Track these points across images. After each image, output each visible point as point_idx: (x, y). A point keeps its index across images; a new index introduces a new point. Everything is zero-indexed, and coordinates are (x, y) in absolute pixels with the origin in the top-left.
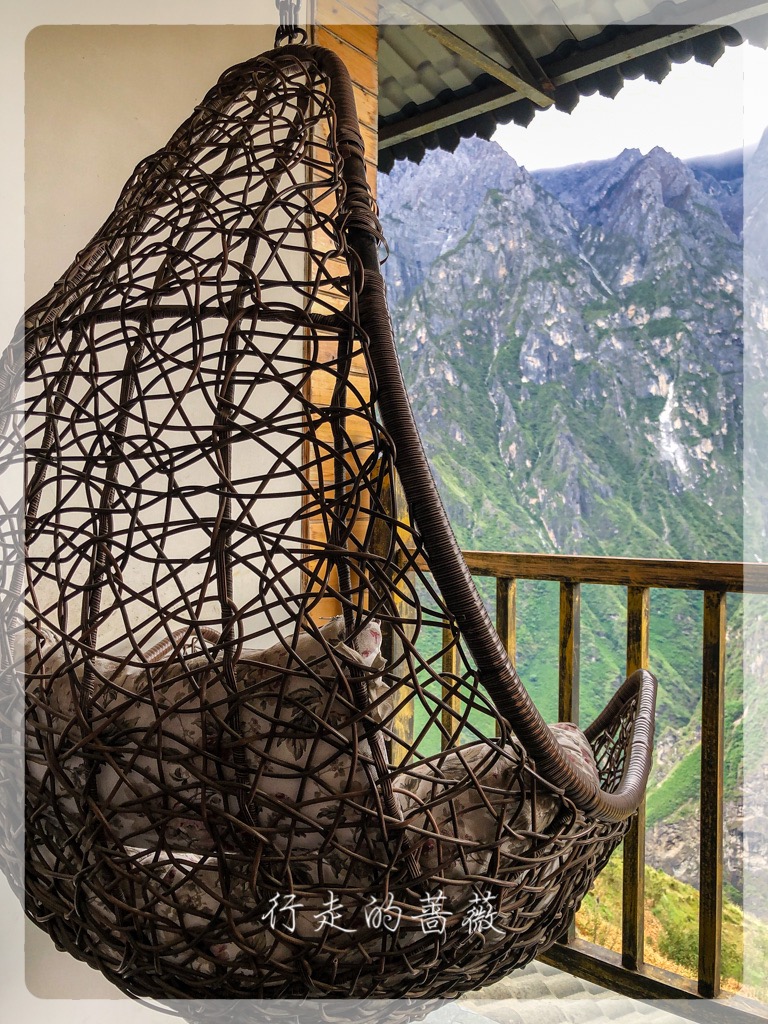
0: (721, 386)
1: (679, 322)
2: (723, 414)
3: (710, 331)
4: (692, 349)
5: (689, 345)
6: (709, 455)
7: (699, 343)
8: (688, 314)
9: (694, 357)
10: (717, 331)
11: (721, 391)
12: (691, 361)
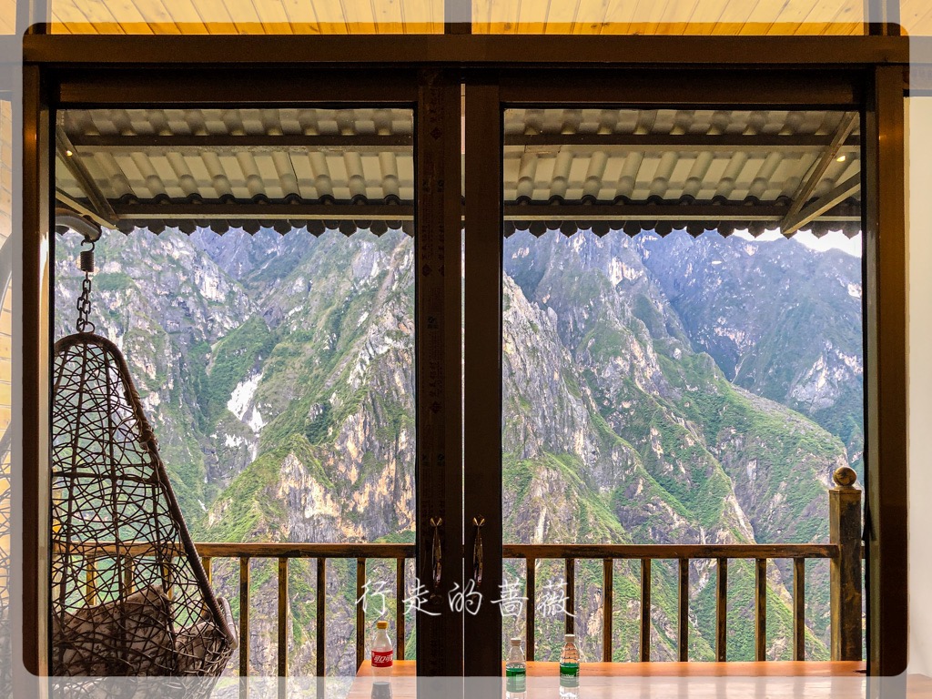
0: (168, 344)
1: (128, 278)
2: (169, 370)
3: (158, 292)
4: (141, 306)
5: (138, 302)
6: (157, 408)
7: (147, 301)
8: (137, 273)
9: (143, 314)
10: (163, 293)
11: (168, 348)
12: (140, 318)
